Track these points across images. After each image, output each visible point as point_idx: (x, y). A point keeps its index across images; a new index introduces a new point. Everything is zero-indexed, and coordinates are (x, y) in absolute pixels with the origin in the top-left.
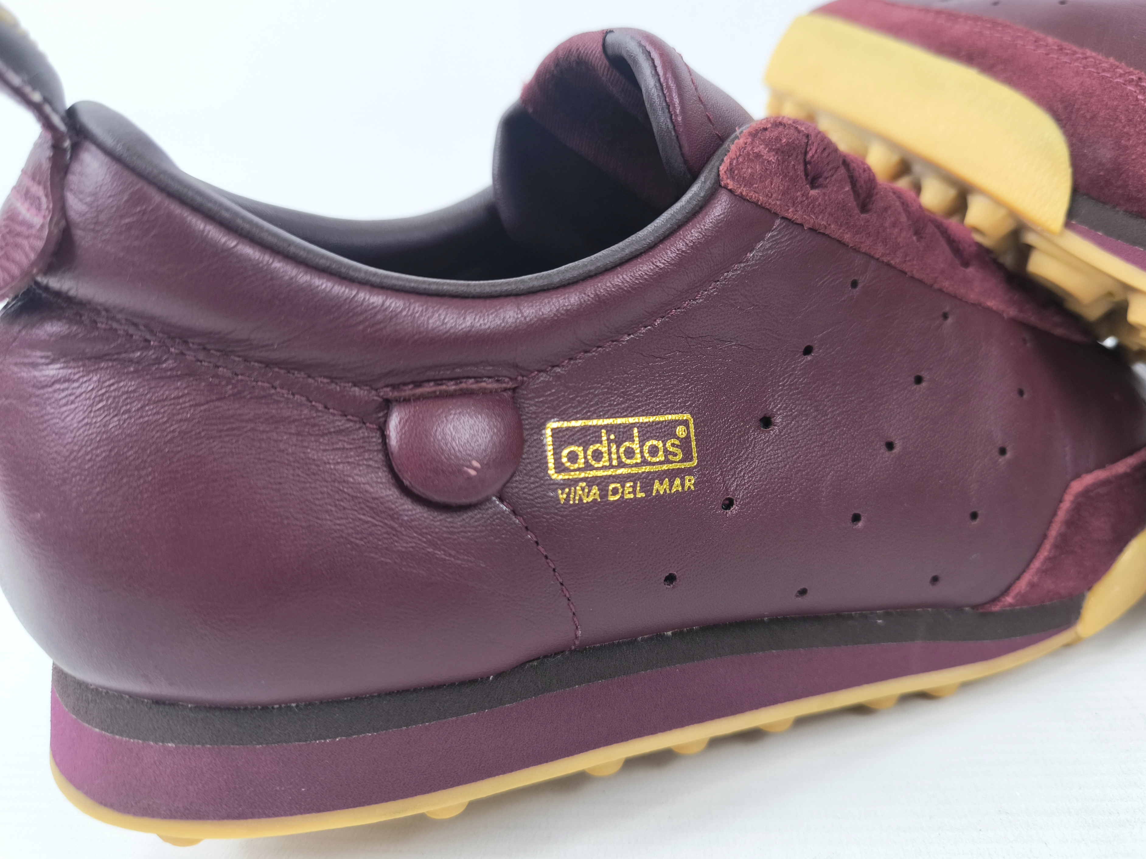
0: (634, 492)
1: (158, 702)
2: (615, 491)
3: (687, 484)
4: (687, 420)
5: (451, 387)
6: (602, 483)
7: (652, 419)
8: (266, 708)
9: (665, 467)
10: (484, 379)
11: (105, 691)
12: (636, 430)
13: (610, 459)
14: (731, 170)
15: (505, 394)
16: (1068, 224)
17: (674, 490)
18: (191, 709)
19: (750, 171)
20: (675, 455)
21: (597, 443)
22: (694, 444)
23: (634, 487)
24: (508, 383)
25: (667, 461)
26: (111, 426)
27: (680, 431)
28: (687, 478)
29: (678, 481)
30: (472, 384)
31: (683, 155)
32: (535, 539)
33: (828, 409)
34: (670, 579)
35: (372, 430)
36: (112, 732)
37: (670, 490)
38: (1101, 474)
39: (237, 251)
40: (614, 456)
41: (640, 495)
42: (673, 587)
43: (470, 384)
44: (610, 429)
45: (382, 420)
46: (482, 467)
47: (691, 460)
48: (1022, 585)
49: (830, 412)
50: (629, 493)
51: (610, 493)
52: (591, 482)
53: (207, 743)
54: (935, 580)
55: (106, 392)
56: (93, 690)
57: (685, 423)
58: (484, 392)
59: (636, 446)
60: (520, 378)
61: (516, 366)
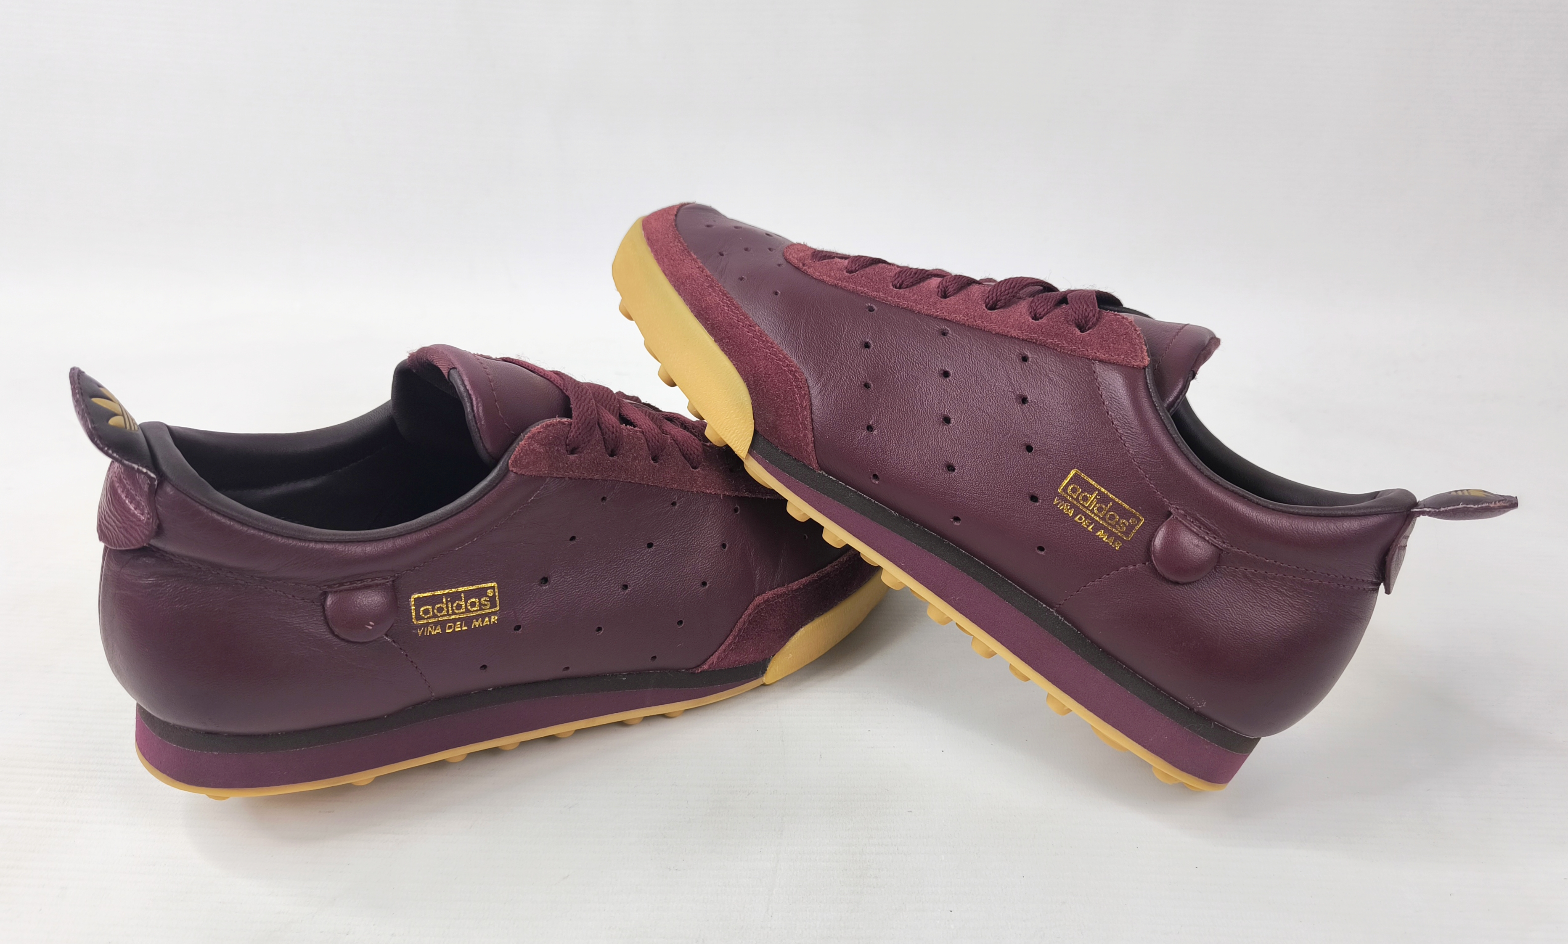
0: (461, 627)
1: (208, 733)
2: (450, 627)
3: (492, 620)
4: (494, 587)
5: (359, 584)
6: (443, 624)
7: (474, 587)
8: (265, 736)
9: (479, 613)
10: (377, 578)
11: (178, 727)
12: (462, 595)
13: (448, 611)
14: (515, 461)
15: (388, 584)
16: (750, 452)
17: (485, 624)
18: (226, 736)
19: (527, 460)
20: (486, 605)
21: (440, 603)
22: (497, 598)
23: (461, 625)
24: (390, 579)
25: (481, 609)
26: (184, 609)
27: (490, 593)
28: (493, 617)
29: (487, 619)
30: (370, 582)
31: (488, 453)
32: (405, 654)
33: (585, 570)
34: (484, 667)
35: (317, 606)
36: (184, 747)
37: (482, 624)
38: (780, 590)
39: (248, 533)
40: (450, 609)
41: (464, 628)
42: (485, 671)
43: (369, 582)
44: (447, 595)
45: (323, 600)
46: (375, 625)
47: (496, 607)
48: (714, 659)
49: (587, 571)
50: (458, 627)
51: (447, 628)
52: (436, 624)
53: (234, 752)
54: (654, 658)
55: (179, 593)
56: (171, 726)
57: (493, 588)
58: (377, 585)
59: (463, 603)
60: (397, 575)
61: (393, 571)
